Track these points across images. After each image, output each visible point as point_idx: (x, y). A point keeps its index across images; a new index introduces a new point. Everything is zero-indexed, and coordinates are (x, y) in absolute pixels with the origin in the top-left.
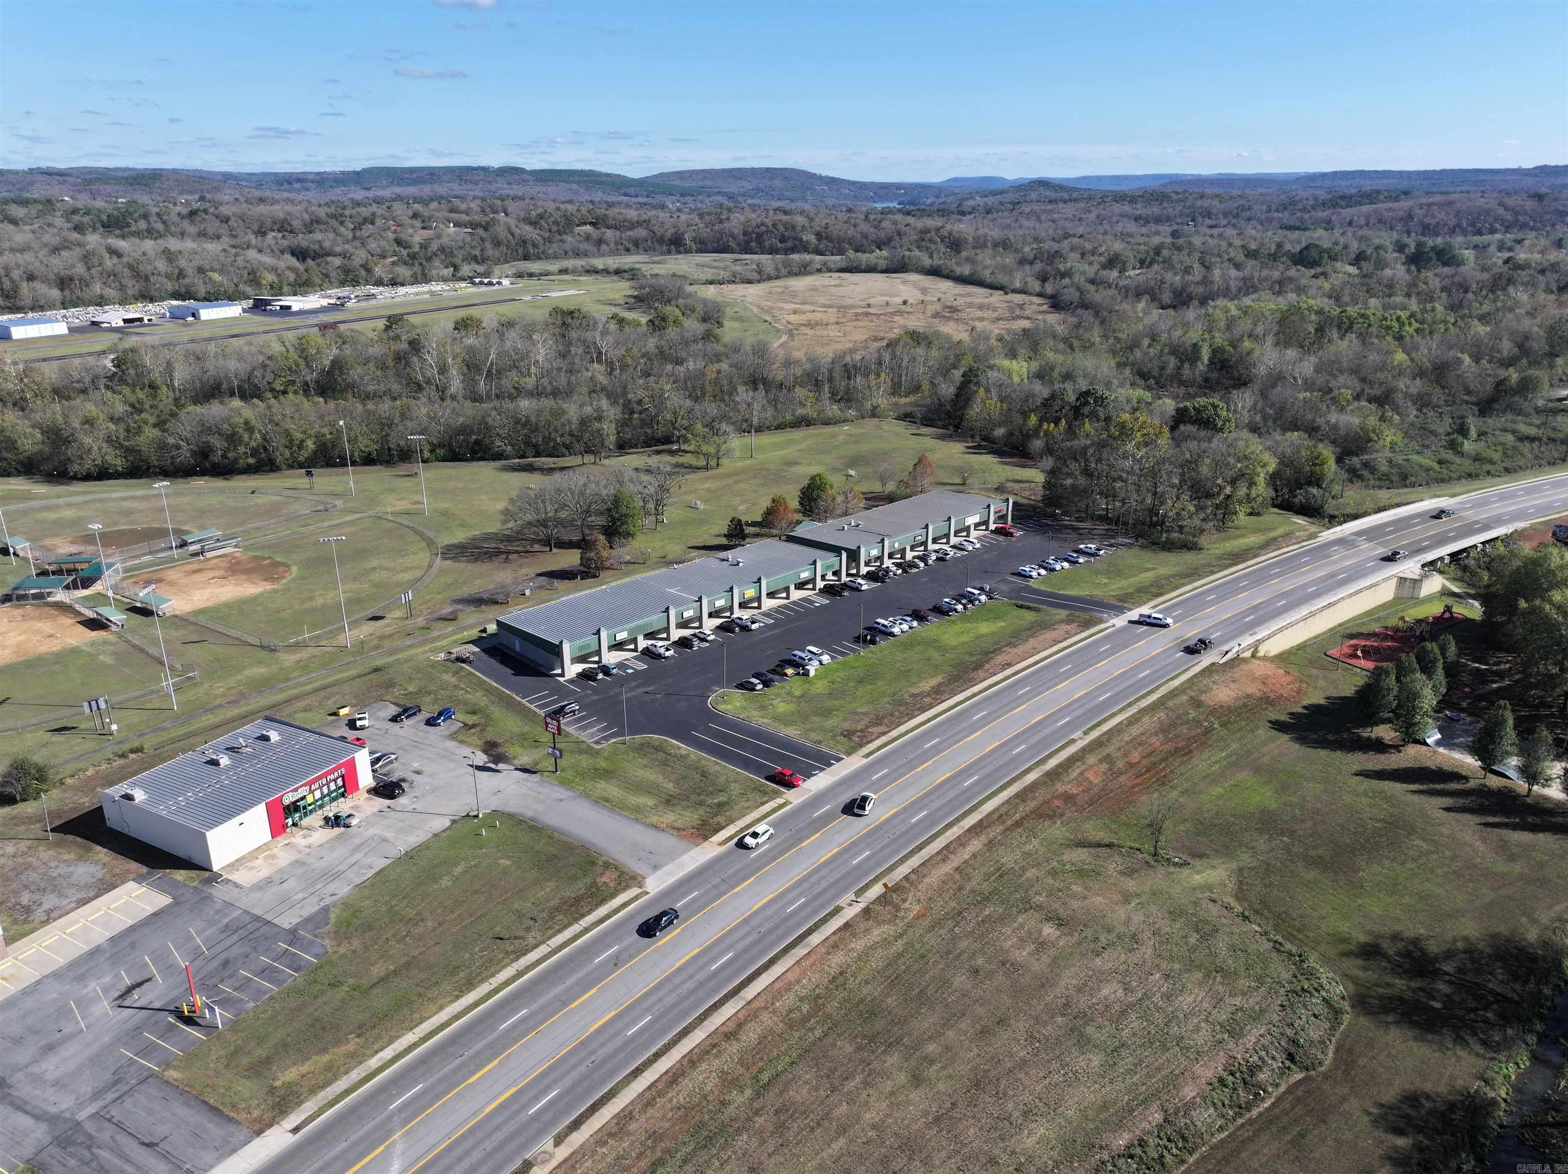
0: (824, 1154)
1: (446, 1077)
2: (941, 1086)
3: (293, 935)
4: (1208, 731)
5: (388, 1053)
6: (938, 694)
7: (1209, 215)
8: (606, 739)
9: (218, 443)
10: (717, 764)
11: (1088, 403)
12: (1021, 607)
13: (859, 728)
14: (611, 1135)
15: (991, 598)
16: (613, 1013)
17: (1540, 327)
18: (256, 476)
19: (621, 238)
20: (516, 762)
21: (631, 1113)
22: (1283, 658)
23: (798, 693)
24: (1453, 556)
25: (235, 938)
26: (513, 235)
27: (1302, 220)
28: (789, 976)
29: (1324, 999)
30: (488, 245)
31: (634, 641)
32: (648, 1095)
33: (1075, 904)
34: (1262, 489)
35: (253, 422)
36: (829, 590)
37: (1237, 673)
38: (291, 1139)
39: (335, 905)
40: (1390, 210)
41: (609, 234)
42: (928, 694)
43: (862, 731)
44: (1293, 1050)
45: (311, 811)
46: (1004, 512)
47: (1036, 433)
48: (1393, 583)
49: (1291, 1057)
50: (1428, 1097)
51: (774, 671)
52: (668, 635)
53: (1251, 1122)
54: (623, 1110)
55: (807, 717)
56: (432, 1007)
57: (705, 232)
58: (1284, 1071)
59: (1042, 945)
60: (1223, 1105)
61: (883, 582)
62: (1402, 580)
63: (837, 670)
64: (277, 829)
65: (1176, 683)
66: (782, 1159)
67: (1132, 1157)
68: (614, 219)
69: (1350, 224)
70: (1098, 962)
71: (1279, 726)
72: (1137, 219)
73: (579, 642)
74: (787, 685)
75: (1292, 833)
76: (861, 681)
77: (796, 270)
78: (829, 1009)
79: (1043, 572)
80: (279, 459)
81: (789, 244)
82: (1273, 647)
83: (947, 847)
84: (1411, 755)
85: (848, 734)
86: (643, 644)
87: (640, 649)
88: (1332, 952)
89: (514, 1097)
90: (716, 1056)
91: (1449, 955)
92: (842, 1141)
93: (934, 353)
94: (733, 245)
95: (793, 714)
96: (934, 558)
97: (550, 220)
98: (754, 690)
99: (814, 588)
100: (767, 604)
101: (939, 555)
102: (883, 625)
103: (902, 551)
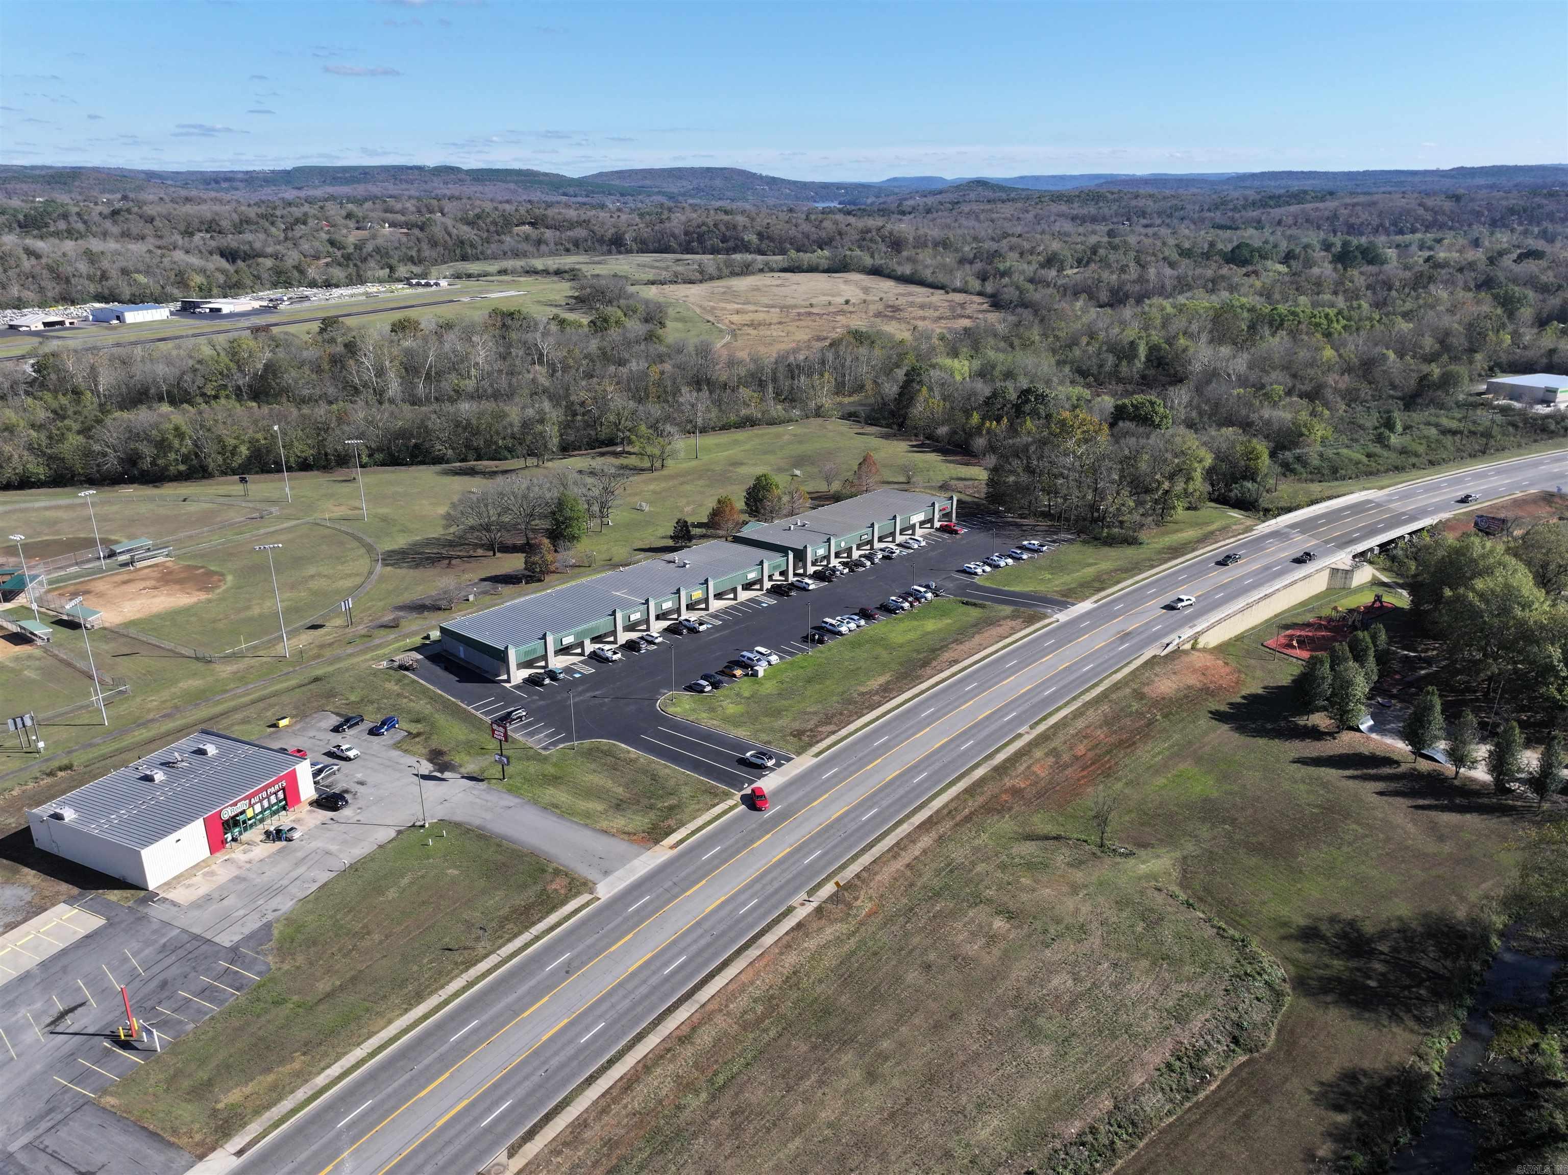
0: (781, 1155)
1: (395, 1091)
2: (895, 1082)
3: (234, 954)
4: (1150, 723)
5: (335, 1070)
6: (887, 692)
7: (1143, 214)
8: (554, 744)
9: (147, 450)
10: (666, 767)
11: (1029, 401)
12: (967, 603)
13: (809, 727)
14: (566, 1144)
15: (937, 596)
16: (566, 1021)
17: (1459, 323)
18: (188, 484)
19: (561, 238)
20: (463, 770)
21: (585, 1120)
22: (1222, 649)
23: (746, 694)
24: (1383, 547)
25: (173, 958)
26: (450, 235)
27: (1232, 219)
28: (743, 977)
29: (1266, 983)
30: (425, 246)
31: (581, 645)
32: (603, 1103)
33: (1024, 897)
34: (1199, 484)
35: (184, 428)
36: (776, 591)
37: (1178, 665)
38: (236, 1162)
39: (278, 920)
40: (1317, 209)
41: (549, 234)
42: (877, 693)
43: (811, 730)
44: (1237, 1033)
45: (251, 826)
46: (949, 510)
47: (978, 431)
48: (1326, 574)
49: (1235, 1040)
50: (1365, 1073)
51: (722, 673)
52: (616, 638)
53: (1197, 1105)
54: (577, 1119)
55: (756, 718)
56: (382, 1022)
57: (646, 232)
58: (1229, 1054)
59: (992, 939)
60: (1171, 1090)
61: (830, 581)
62: (1334, 571)
63: (786, 670)
64: (216, 844)
65: (1119, 676)
66: (739, 1161)
67: (1083, 1144)
68: (553, 219)
69: (1279, 223)
70: (1048, 953)
71: (1218, 716)
72: (1074, 219)
73: (524, 648)
74: (736, 686)
75: (1233, 821)
76: (809, 681)
78: (783, 1009)
79: (988, 569)
80: (212, 466)
81: (731, 244)
82: (1212, 639)
83: (897, 844)
84: (1346, 742)
85: (798, 734)
86: (589, 647)
87: (587, 653)
88: (1273, 937)
89: (467, 1109)
90: (671, 1061)
91: (1383, 935)
92: (798, 1141)
93: (877, 352)
94: (673, 244)
95: (742, 715)
96: (880, 556)
97: (488, 220)
98: (702, 692)
99: (761, 589)
100: (714, 605)
101: (886, 554)
102: (831, 625)
103: (848, 550)
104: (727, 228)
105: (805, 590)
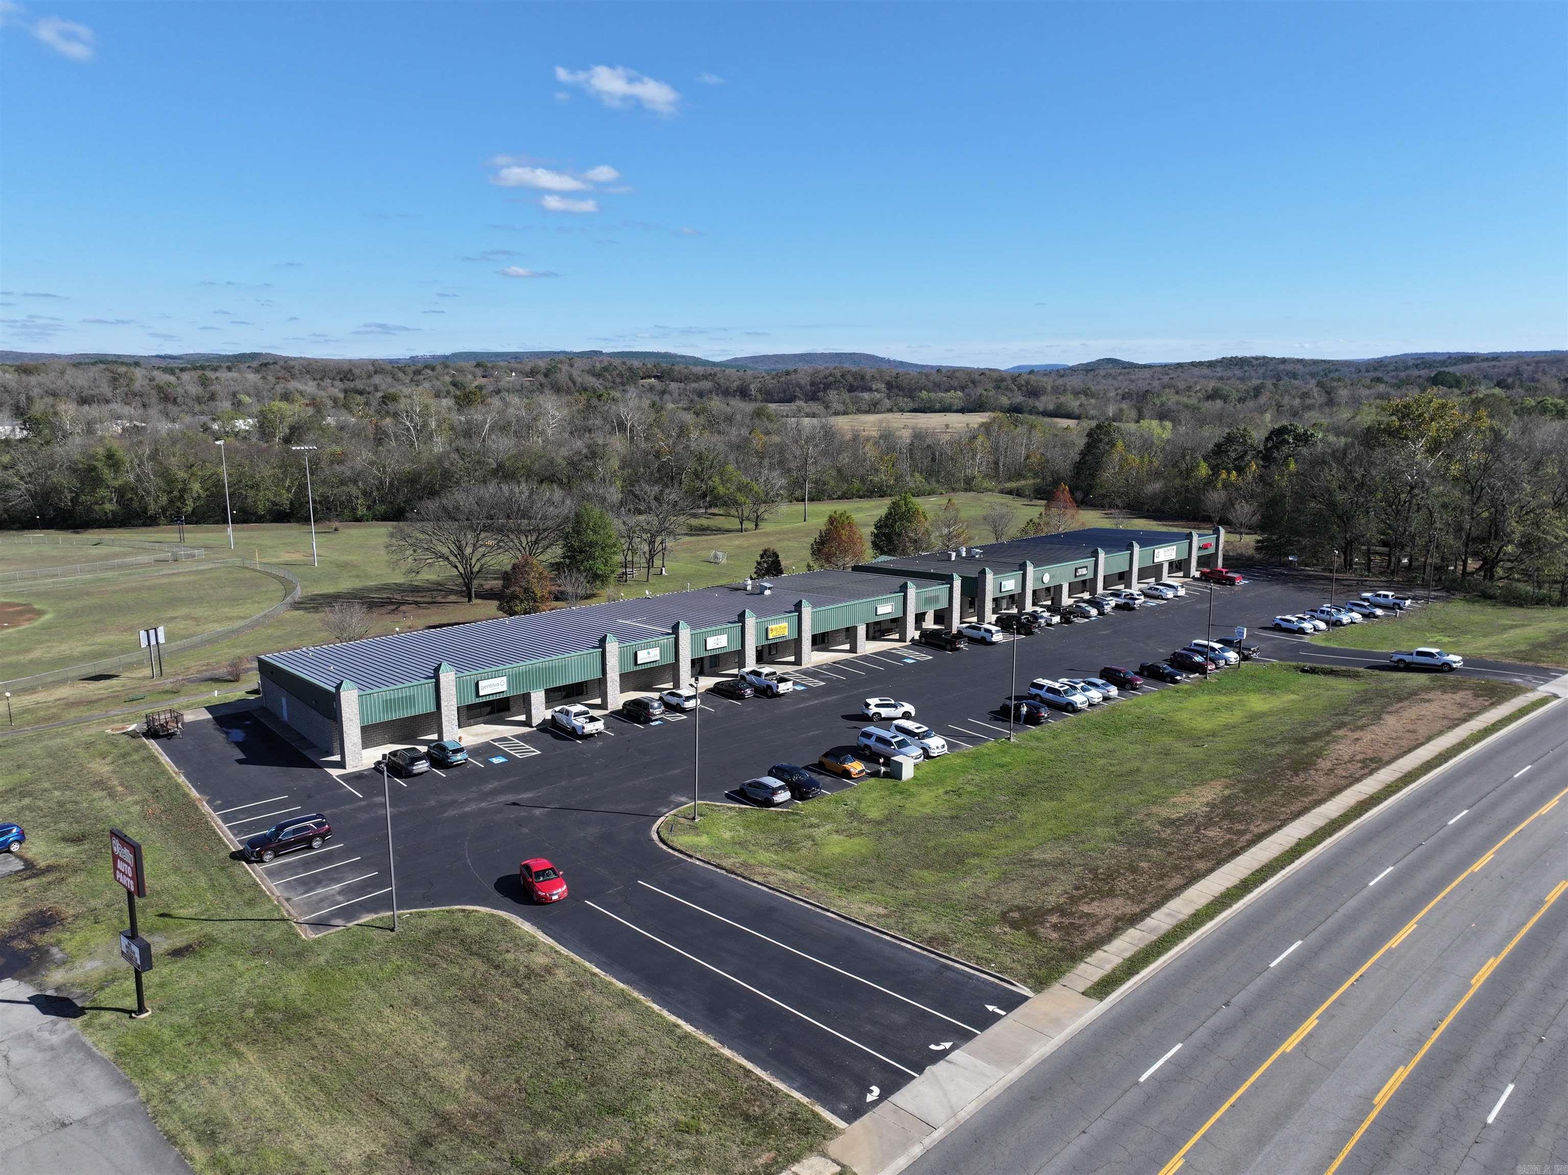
8: (348, 913)
9: (68, 482)
10: (627, 1003)
11: (1286, 441)
12: (1313, 671)
13: (1052, 901)
15: (1245, 658)
19: (685, 390)
20: (54, 977)
23: (874, 813)
26: (574, 383)
31: (525, 701)
36: (928, 640)
41: (673, 386)
42: (1209, 822)
43: (1060, 910)
46: (1211, 550)
51: (820, 767)
52: (604, 696)
55: (901, 872)
57: (771, 383)
61: (1029, 633)
63: (965, 769)
68: (680, 373)
73: (383, 693)
74: (850, 795)
76: (1022, 792)
77: (865, 407)
79: (1321, 625)
85: (1029, 920)
86: (541, 712)
87: (536, 721)
93: (1038, 435)
94: (798, 393)
95: (863, 862)
96: (1113, 604)
97: (614, 373)
98: (768, 803)
99: (902, 639)
100: (813, 658)
101: (1121, 601)
102: (1051, 690)
103: (1054, 592)
104: (855, 379)
105: (985, 642)
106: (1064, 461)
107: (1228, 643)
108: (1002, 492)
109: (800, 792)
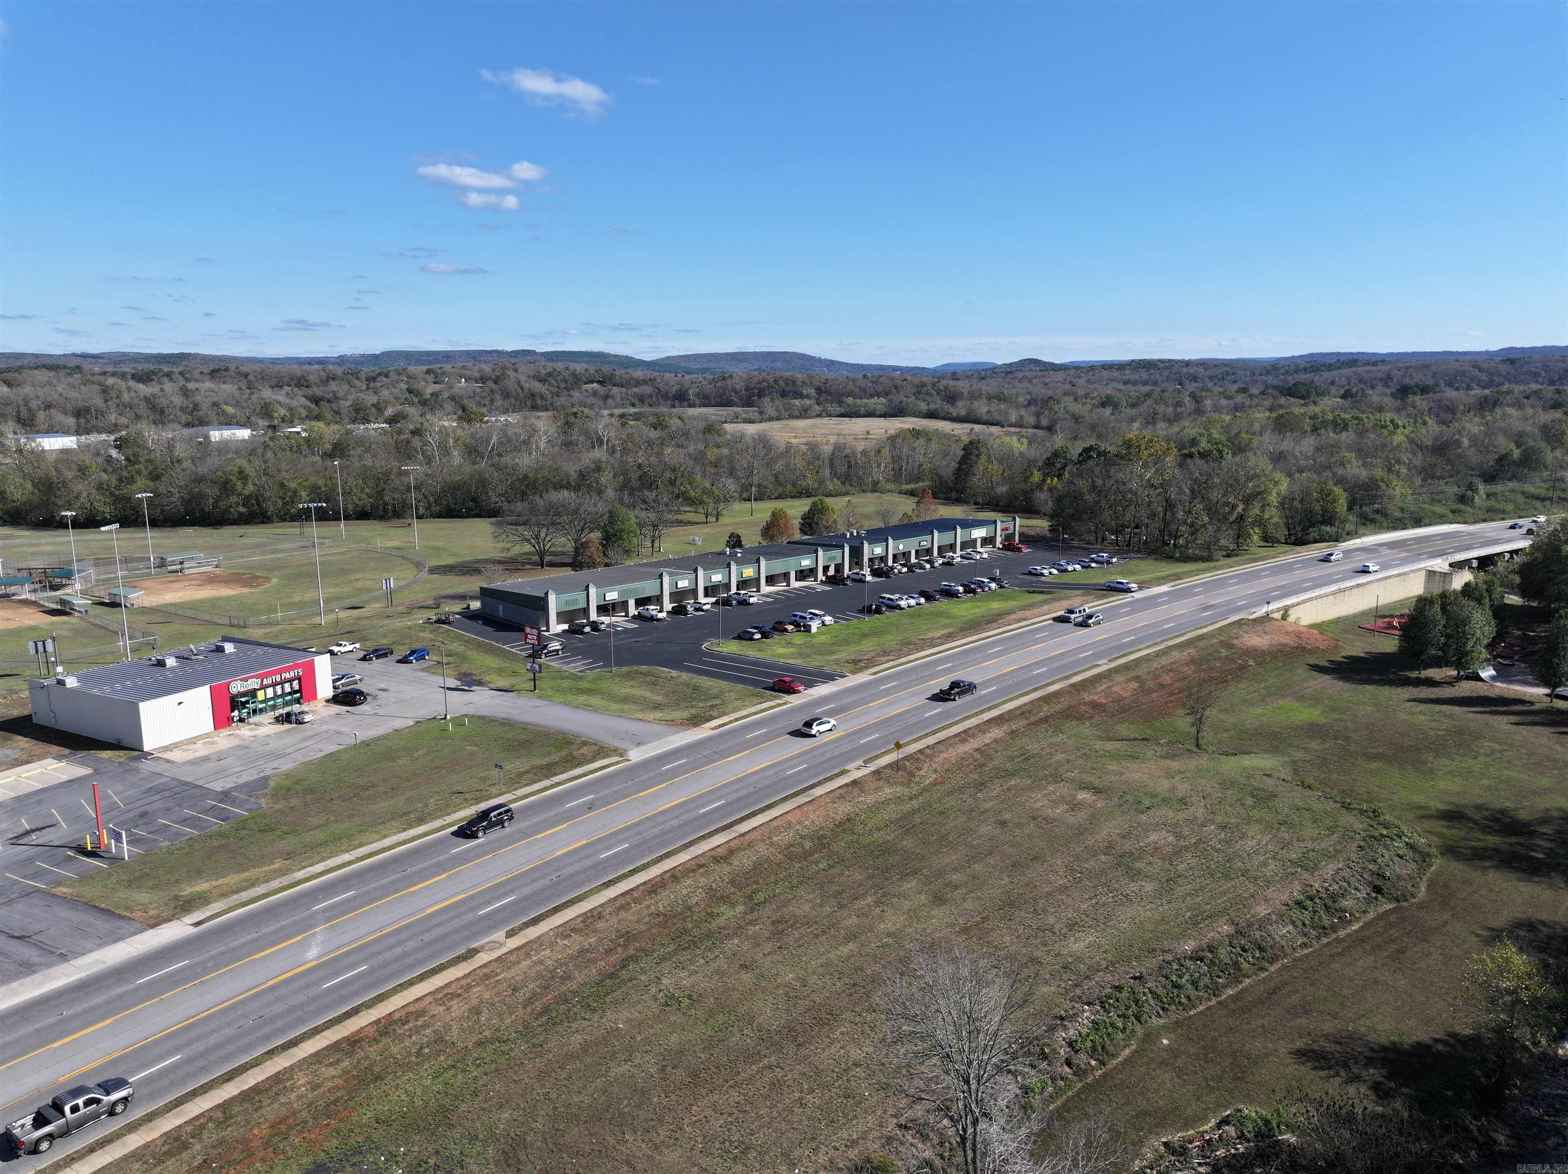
0: (832, 956)
1: (383, 886)
2: (969, 905)
3: (225, 796)
4: (1243, 668)
5: (319, 868)
6: (950, 637)
7: (1195, 380)
8: (590, 669)
9: (211, 491)
10: (710, 681)
11: (1090, 457)
12: (1034, 592)
13: (866, 658)
14: (574, 930)
15: (1002, 587)
16: (584, 842)
18: (246, 528)
19: (627, 394)
20: (492, 685)
21: (600, 913)
22: (1315, 627)
23: (799, 642)
24: (1482, 558)
25: (159, 796)
26: (522, 389)
28: (789, 817)
29: (1407, 844)
30: (498, 397)
31: (626, 605)
32: (622, 901)
33: (1112, 778)
34: (1273, 515)
35: (248, 470)
36: (830, 580)
37: (1268, 626)
38: (192, 930)
39: (276, 775)
40: (1369, 371)
41: (615, 390)
42: (938, 638)
43: (868, 660)
44: (1378, 883)
45: (261, 710)
46: (1011, 531)
47: (1040, 486)
48: (1422, 575)
49: (1378, 889)
50: (1544, 924)
51: (774, 627)
52: (661, 604)
53: (1338, 940)
54: (591, 911)
55: (809, 655)
56: (375, 837)
57: (708, 388)
58: (1369, 901)
59: (1075, 807)
60: (1304, 925)
61: (888, 577)
62: (1431, 574)
63: (840, 628)
64: (221, 721)
65: (1204, 631)
66: (780, 959)
67: (1202, 960)
68: (621, 378)
70: (1143, 818)
71: (1318, 669)
74: (787, 636)
75: (1347, 739)
76: (866, 636)
77: (796, 413)
78: (835, 847)
79: (1055, 571)
80: (271, 511)
83: (965, 732)
84: (1466, 688)
85: (855, 662)
86: (634, 611)
87: (631, 615)
88: (1410, 816)
89: (463, 901)
90: (702, 875)
91: (1543, 821)
92: (851, 946)
93: (934, 446)
94: (735, 399)
95: (793, 654)
96: (941, 562)
97: (559, 378)
98: (752, 639)
99: (816, 580)
100: (766, 589)
101: (946, 560)
102: (889, 599)
103: (906, 555)
104: (787, 384)
105: (862, 581)
106: (948, 467)
107: (993, 579)
108: (900, 492)
109: (765, 635)
